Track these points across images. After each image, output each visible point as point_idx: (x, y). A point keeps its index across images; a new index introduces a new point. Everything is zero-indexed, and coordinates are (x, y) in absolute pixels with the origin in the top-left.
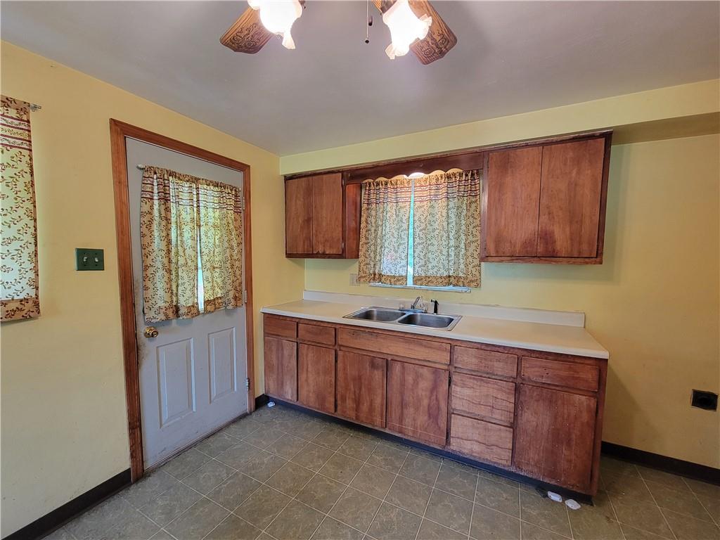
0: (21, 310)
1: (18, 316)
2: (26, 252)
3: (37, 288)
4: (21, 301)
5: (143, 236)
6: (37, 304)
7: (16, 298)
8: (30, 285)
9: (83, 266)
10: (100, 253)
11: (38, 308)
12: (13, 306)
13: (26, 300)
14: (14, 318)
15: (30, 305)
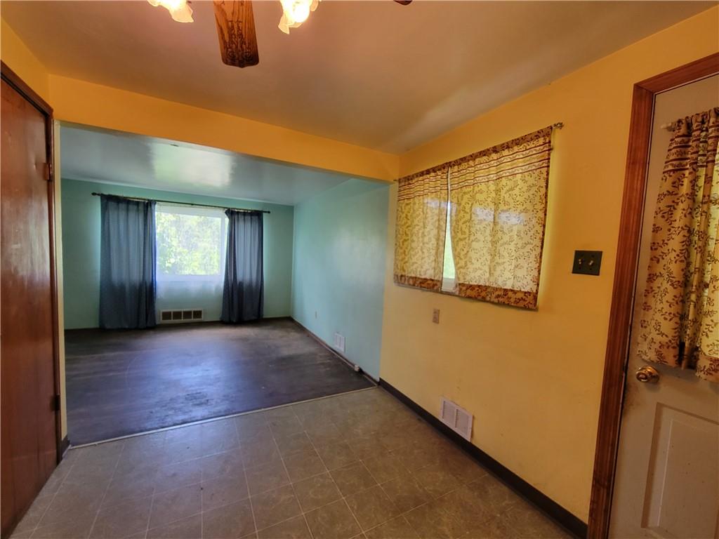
0: (524, 300)
1: (521, 304)
2: (534, 253)
3: (538, 285)
4: (525, 293)
5: (656, 229)
6: (535, 298)
7: (523, 290)
8: (534, 282)
9: (578, 269)
10: (597, 256)
11: (536, 301)
12: (520, 296)
13: (529, 293)
14: (518, 305)
15: (530, 298)
